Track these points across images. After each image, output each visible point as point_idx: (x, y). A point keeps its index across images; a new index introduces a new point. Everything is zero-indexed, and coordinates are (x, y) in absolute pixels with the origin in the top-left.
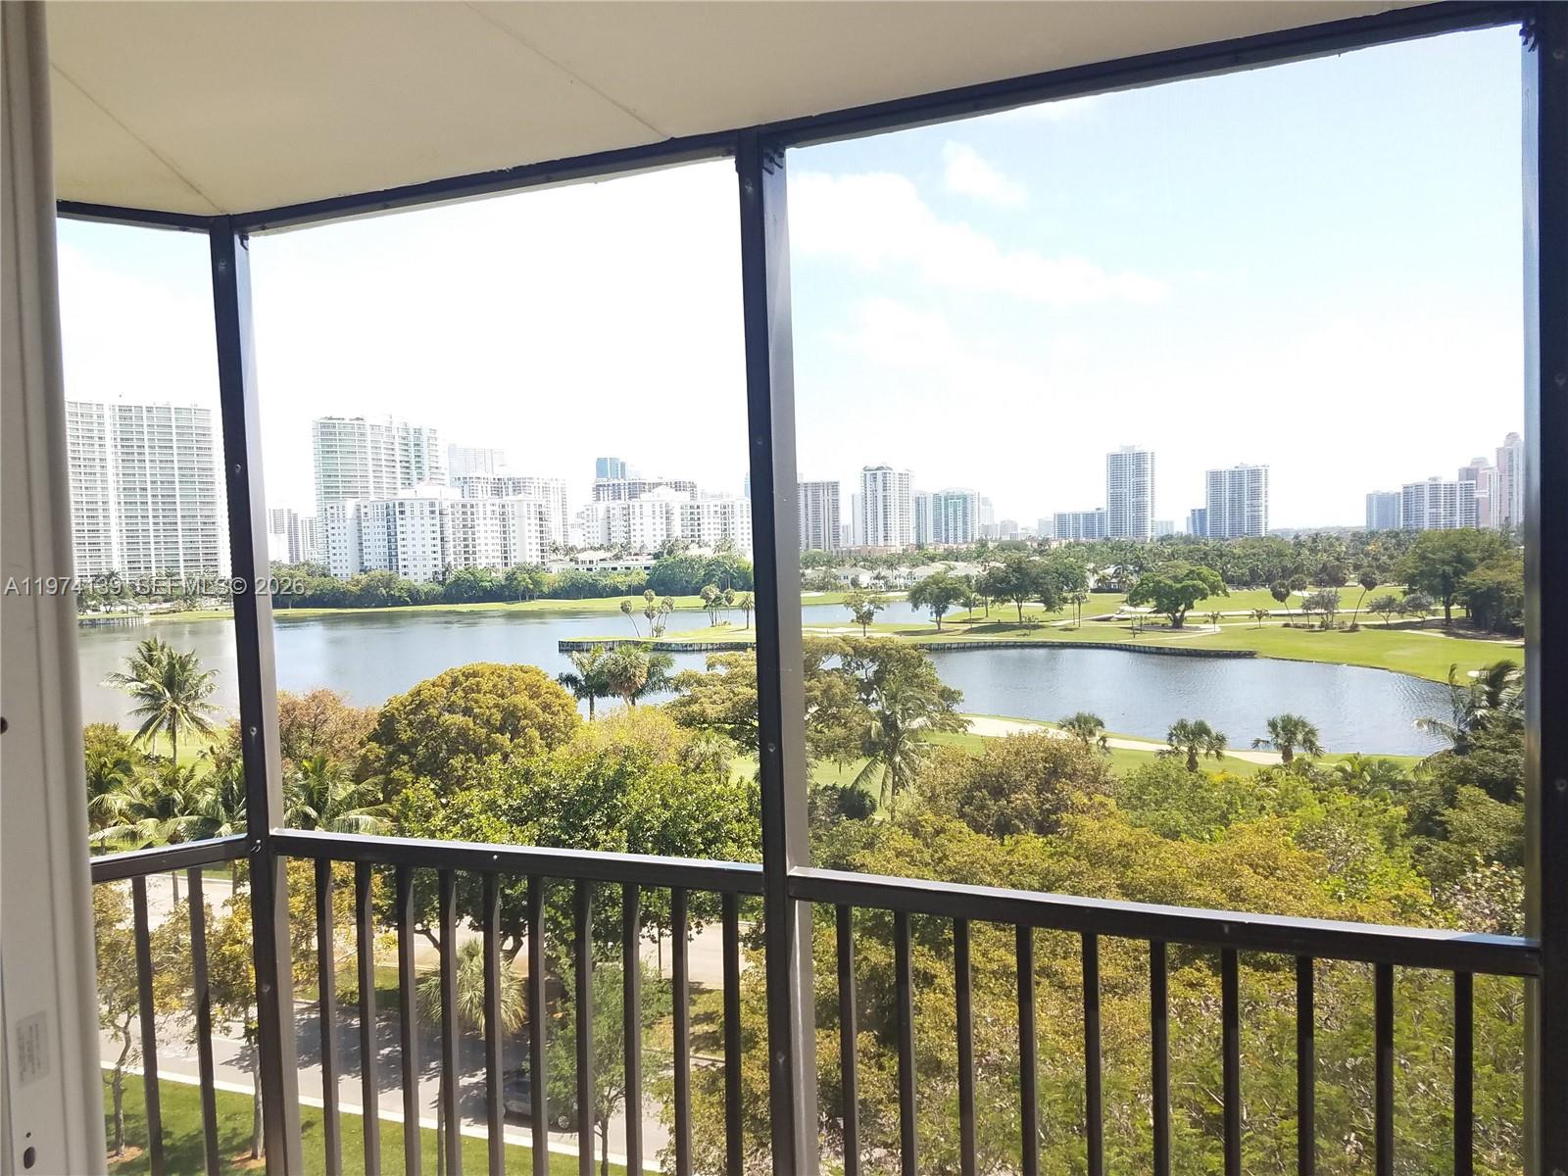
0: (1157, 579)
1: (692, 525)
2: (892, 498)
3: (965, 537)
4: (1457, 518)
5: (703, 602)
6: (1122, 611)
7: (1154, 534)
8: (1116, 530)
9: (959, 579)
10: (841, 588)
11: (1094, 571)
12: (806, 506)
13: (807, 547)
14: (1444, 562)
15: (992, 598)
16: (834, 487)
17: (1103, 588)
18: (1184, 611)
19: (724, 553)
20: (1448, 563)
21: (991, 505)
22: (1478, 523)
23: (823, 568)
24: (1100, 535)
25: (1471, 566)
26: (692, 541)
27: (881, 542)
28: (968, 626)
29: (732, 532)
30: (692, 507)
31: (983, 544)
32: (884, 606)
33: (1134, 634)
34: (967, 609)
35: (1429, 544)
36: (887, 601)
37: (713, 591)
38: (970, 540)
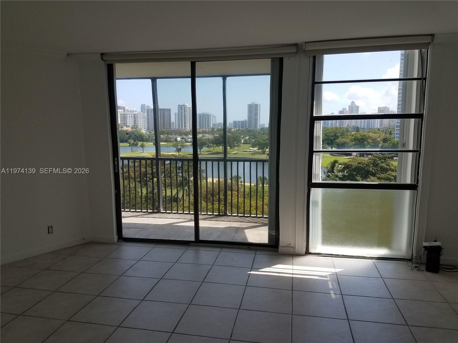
0: (259, 140)
1: (124, 120)
2: (187, 115)
3: (208, 127)
4: (337, 124)
5: (129, 145)
6: (250, 149)
7: (260, 127)
8: (250, 126)
9: (206, 139)
10: (172, 141)
11: (243, 138)
12: (161, 116)
13: (161, 128)
14: (331, 136)
15: (215, 145)
16: (169, 110)
17: (246, 143)
18: (266, 149)
19: (134, 129)
20: (332, 137)
21: (216, 118)
22: (343, 126)
23: (166, 135)
24: (245, 127)
25: (338, 137)
26: (124, 125)
27: (184, 128)
28: (209, 153)
29: (137, 123)
30: (124, 115)
31: (213, 129)
32: (184, 147)
33: (253, 155)
34: (208, 148)
35: (328, 131)
36: (186, 146)
37: (132, 141)
38: (209, 128)
